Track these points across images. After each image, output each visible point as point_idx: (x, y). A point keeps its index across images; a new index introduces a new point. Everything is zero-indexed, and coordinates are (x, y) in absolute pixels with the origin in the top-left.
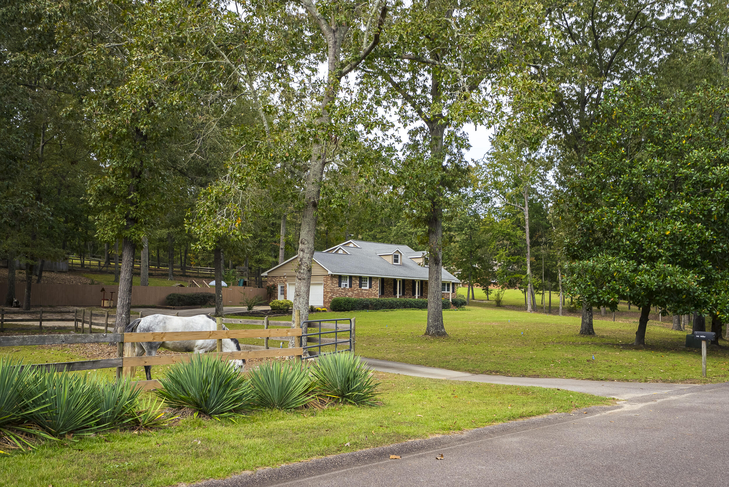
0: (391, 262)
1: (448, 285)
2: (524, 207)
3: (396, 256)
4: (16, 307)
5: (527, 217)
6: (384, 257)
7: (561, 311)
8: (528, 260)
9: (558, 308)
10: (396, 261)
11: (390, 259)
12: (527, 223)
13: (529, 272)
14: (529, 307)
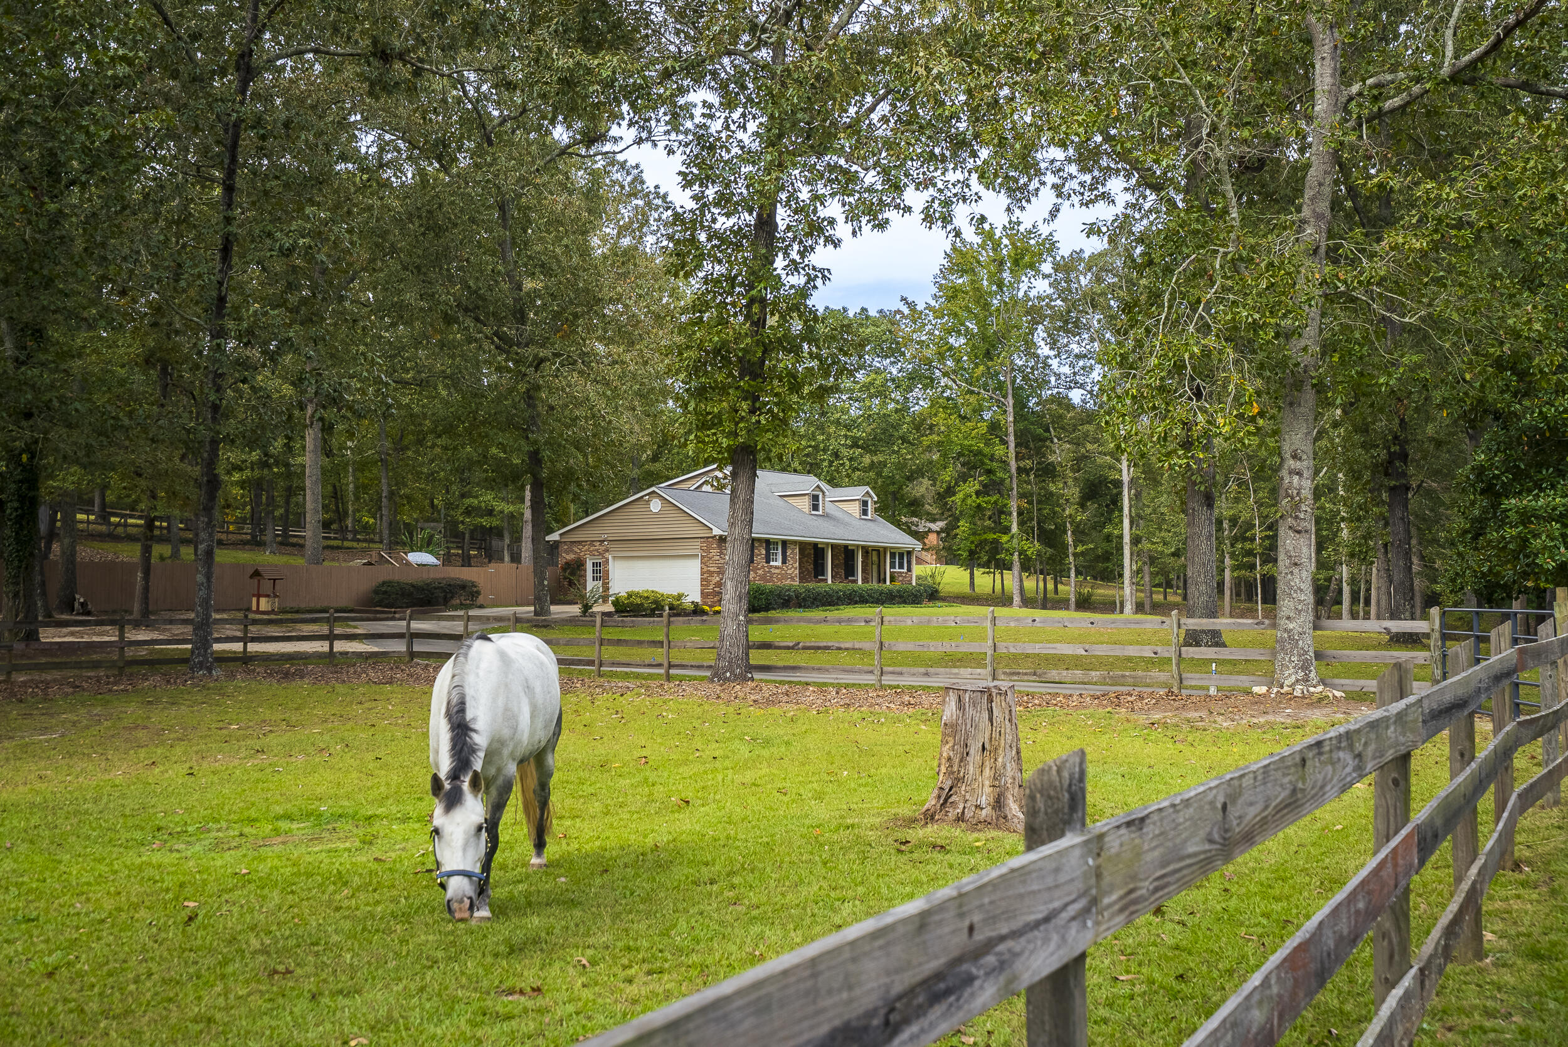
0: (806, 510)
1: (901, 555)
2: (1005, 397)
3: (815, 498)
4: (83, 614)
5: (1011, 419)
6: (791, 500)
7: (1073, 605)
8: (1013, 505)
9: (1068, 600)
10: (815, 507)
11: (805, 504)
12: (1011, 430)
13: (1015, 529)
14: (1017, 599)
